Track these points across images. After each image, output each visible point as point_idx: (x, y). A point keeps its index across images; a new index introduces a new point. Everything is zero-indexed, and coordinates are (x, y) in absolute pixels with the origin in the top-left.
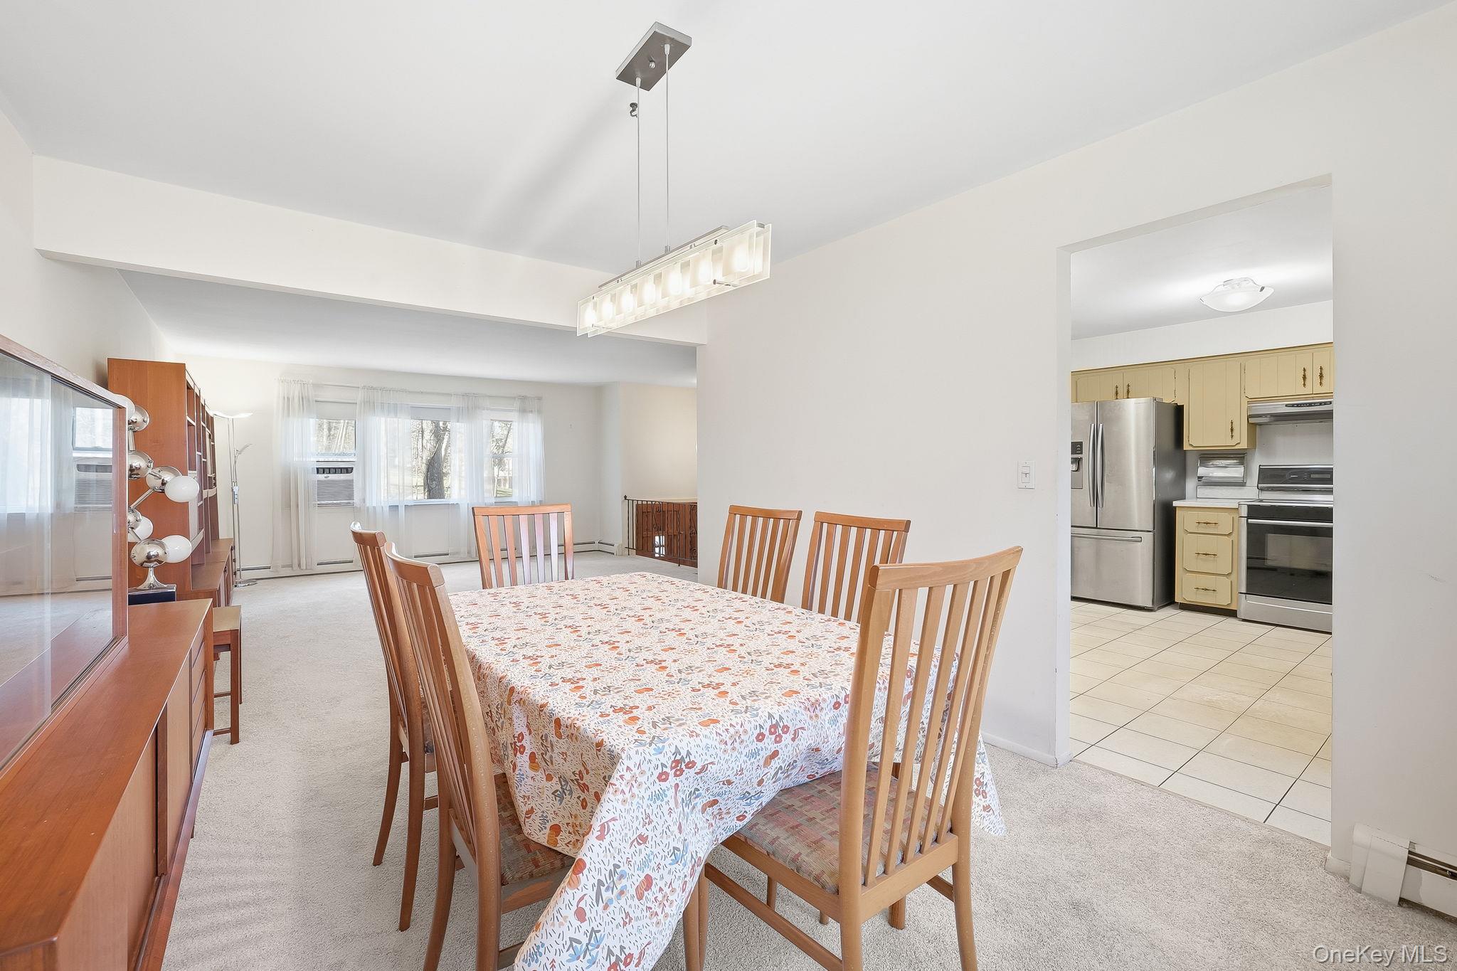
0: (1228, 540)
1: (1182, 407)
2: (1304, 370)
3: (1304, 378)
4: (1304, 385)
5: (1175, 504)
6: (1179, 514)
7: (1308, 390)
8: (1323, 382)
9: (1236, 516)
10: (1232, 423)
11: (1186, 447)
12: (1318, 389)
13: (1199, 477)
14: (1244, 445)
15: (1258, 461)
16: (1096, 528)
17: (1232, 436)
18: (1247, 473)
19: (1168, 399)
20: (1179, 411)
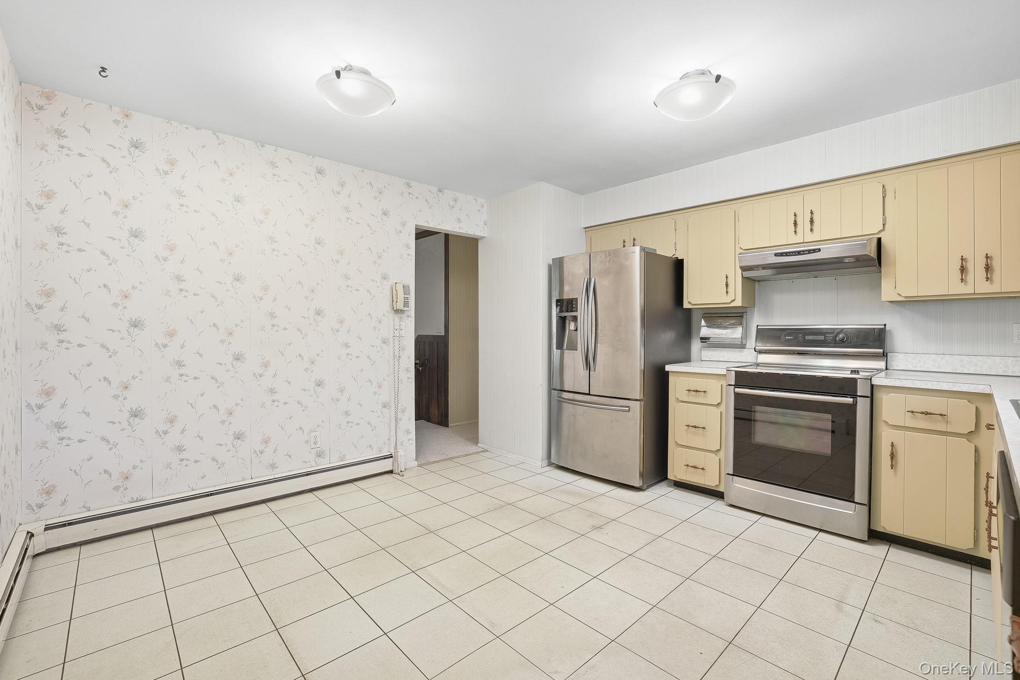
0: (717, 411)
1: (682, 261)
2: (795, 215)
3: (795, 224)
4: (795, 232)
5: (668, 368)
6: (672, 379)
7: (799, 239)
8: (815, 228)
9: (725, 384)
10: (727, 277)
11: (686, 305)
12: (810, 237)
13: (702, 338)
14: (738, 303)
15: (757, 320)
16: (589, 394)
17: (727, 292)
18: (745, 335)
19: (667, 251)
20: (678, 266)
